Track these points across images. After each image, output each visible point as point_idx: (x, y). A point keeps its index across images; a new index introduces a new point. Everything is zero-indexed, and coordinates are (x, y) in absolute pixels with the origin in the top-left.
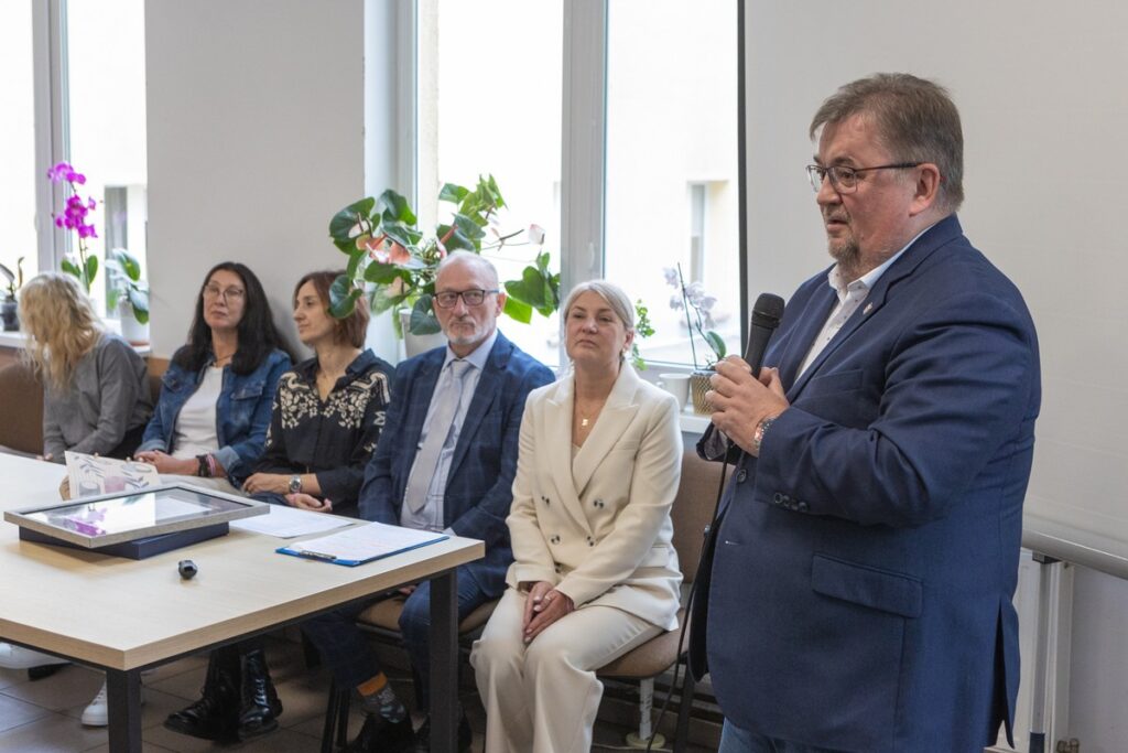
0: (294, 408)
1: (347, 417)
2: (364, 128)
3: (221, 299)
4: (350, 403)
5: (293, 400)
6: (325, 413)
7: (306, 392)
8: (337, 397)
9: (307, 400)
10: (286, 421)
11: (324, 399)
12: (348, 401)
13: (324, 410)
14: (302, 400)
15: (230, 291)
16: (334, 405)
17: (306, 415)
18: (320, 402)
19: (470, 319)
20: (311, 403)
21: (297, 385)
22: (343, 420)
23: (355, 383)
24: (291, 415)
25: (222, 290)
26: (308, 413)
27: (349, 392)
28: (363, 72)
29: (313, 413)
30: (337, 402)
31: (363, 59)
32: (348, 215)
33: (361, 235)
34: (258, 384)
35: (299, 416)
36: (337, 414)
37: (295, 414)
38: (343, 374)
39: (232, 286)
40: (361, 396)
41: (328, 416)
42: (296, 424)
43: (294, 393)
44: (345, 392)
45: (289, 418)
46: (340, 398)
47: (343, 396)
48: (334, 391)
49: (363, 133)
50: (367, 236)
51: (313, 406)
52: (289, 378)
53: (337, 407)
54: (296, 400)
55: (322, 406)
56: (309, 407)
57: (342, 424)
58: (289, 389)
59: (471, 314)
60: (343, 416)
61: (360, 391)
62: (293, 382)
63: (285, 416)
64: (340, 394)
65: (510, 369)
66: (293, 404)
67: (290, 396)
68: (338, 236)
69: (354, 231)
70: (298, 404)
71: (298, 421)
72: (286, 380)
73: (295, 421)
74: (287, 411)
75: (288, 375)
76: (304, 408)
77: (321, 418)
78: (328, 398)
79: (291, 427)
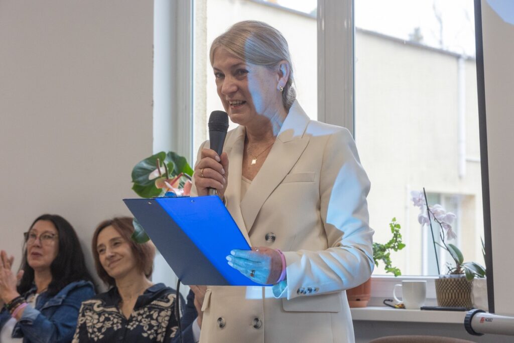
0: (100, 325)
1: (149, 329)
2: (153, 101)
3: (37, 242)
4: (152, 319)
5: (99, 319)
6: (129, 327)
8: (139, 314)
9: (112, 318)
10: (92, 334)
11: (128, 317)
12: (150, 317)
13: (128, 325)
14: (107, 319)
15: (45, 236)
16: (137, 320)
17: (110, 330)
18: (124, 319)
21: (101, 309)
22: (145, 332)
23: (154, 302)
24: (96, 330)
25: (39, 236)
26: (113, 328)
27: (150, 309)
28: (153, 57)
29: (118, 327)
30: (140, 318)
31: (153, 47)
32: (145, 165)
33: (159, 177)
35: (103, 330)
36: (140, 329)
37: (99, 330)
39: (46, 232)
40: (163, 313)
41: (132, 328)
42: (101, 337)
43: (99, 314)
44: (146, 309)
46: (142, 315)
47: (145, 313)
48: (136, 309)
49: (152, 105)
50: (164, 178)
51: (117, 322)
52: (95, 303)
54: (102, 319)
55: (125, 322)
56: (113, 324)
57: (145, 335)
58: (94, 312)
60: (145, 329)
61: (161, 309)
62: (98, 306)
63: (90, 330)
64: (142, 312)
66: (98, 322)
67: (97, 317)
68: (138, 182)
69: (155, 175)
70: (103, 322)
71: (102, 334)
72: (92, 305)
73: (99, 334)
74: (93, 327)
75: (93, 301)
76: (108, 325)
77: (125, 331)
78: (131, 316)
79: (96, 339)
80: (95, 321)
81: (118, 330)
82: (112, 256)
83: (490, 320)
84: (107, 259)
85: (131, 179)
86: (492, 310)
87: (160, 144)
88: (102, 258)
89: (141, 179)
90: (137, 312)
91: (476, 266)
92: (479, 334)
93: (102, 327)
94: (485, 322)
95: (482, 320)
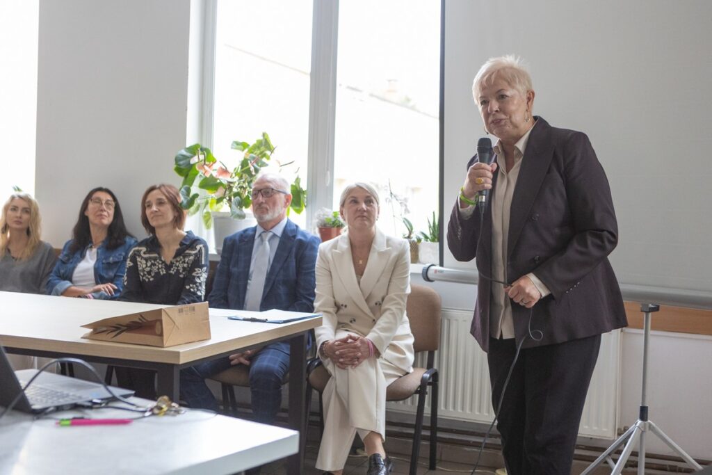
0: (148, 269)
1: (183, 271)
3: (103, 207)
5: (147, 264)
6: (171, 272)
7: (155, 259)
8: (177, 261)
9: (157, 264)
10: (143, 277)
11: (168, 263)
12: (184, 262)
13: (170, 270)
14: (154, 265)
16: (176, 266)
17: (158, 274)
18: (166, 265)
19: (265, 206)
20: (160, 266)
22: (181, 274)
23: (187, 251)
24: (146, 273)
26: (159, 272)
27: (184, 257)
29: (163, 272)
30: (177, 264)
32: (185, 153)
34: (120, 255)
35: (153, 274)
36: (178, 271)
37: (149, 273)
38: (178, 247)
39: (108, 200)
40: (191, 258)
41: (173, 273)
42: (151, 279)
43: (147, 260)
44: (181, 257)
45: (144, 275)
46: (179, 261)
47: (181, 260)
48: (175, 257)
50: (202, 163)
51: (162, 268)
52: (141, 250)
53: (178, 267)
54: (149, 264)
55: (168, 267)
56: (159, 269)
57: (181, 276)
58: (142, 258)
59: (266, 203)
60: (181, 271)
62: (145, 253)
63: (142, 274)
64: (178, 259)
65: (299, 237)
66: (147, 266)
67: (144, 262)
68: (179, 165)
69: (194, 160)
70: (151, 266)
71: (152, 277)
72: (139, 251)
73: (149, 277)
74: (143, 270)
75: (140, 248)
76: (155, 269)
77: (168, 275)
78: (171, 262)
79: (147, 280)
80: (144, 266)
81: (164, 274)
82: (156, 211)
83: (441, 271)
84: (152, 213)
85: (174, 163)
86: (441, 264)
87: (191, 140)
88: (148, 212)
89: (181, 163)
90: (175, 259)
91: (423, 233)
92: (432, 281)
93: (151, 271)
94: (438, 273)
95: (436, 271)
